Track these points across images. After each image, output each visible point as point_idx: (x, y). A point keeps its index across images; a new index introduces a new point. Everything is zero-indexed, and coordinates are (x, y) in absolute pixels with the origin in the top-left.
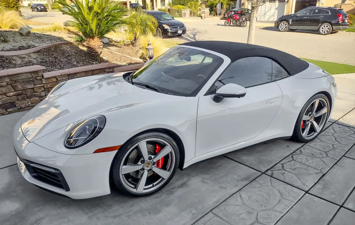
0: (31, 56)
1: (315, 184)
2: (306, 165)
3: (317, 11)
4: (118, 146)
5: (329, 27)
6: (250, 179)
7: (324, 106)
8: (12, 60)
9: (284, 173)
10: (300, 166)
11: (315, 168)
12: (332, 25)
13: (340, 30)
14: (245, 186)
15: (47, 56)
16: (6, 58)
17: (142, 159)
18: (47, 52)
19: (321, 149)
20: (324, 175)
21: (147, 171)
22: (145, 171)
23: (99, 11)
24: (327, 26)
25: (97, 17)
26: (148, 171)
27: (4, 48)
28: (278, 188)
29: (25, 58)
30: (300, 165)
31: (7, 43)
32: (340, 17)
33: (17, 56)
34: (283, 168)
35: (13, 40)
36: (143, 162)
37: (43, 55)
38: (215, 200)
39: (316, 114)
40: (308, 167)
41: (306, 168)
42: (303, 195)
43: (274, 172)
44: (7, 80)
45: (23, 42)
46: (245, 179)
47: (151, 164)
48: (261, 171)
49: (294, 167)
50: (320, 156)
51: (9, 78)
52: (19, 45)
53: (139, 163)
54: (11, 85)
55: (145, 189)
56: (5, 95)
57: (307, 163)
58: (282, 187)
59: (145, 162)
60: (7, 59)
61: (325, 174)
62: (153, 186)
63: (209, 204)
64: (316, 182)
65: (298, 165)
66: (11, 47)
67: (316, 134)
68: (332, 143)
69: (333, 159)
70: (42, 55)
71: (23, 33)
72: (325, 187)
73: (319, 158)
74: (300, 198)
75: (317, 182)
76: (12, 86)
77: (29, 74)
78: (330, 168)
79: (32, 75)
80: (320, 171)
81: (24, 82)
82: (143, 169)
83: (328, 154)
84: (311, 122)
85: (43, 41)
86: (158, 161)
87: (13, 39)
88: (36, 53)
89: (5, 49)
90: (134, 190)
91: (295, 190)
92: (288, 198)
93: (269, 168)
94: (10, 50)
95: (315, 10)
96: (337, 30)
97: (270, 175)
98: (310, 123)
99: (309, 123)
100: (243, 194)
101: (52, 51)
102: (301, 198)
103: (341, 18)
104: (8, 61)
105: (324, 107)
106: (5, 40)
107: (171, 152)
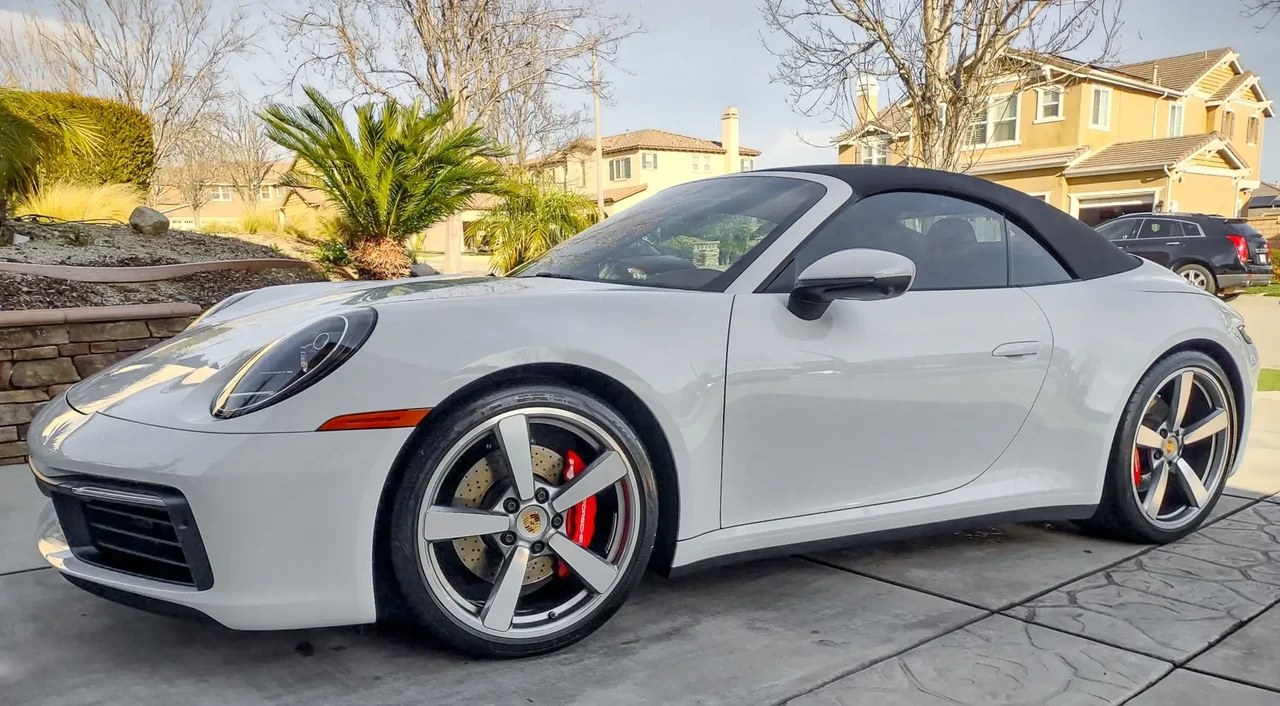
0: (159, 288)
1: (1211, 646)
2: (1164, 597)
3: (1155, 228)
4: (417, 411)
5: (1202, 277)
6: (941, 625)
7: (1216, 404)
8: (92, 292)
9: (1080, 615)
10: (1140, 600)
11: (1201, 606)
12: (1213, 271)
13: (1244, 286)
14: (922, 643)
15: (214, 292)
16: (70, 285)
17: (510, 494)
18: (215, 282)
19: (1223, 560)
20: (1242, 624)
21: (528, 545)
22: (520, 543)
23: (407, 144)
24: (1197, 276)
25: (396, 165)
26: (533, 549)
27: (69, 258)
28: (1058, 651)
29: (139, 291)
30: (1140, 596)
31: (83, 249)
32: (1238, 245)
33: (111, 284)
34: (1076, 603)
35: (106, 241)
36: (513, 506)
37: (203, 289)
38: (798, 674)
39: (1184, 435)
40: (1175, 603)
41: (1168, 605)
42: (1163, 673)
43: (1040, 611)
44: (61, 337)
45: (140, 248)
46: (923, 624)
47: (544, 522)
48: (984, 606)
49: (1121, 600)
50: (1220, 577)
51: (68, 332)
52: (124, 254)
53: (499, 507)
54: (72, 357)
55: (516, 626)
56: (47, 392)
57: (1170, 593)
58: (1076, 649)
59: (522, 506)
60: (73, 289)
61: (1246, 622)
62: (551, 619)
63: (777, 685)
64: (1212, 640)
65: (1134, 597)
66: (94, 258)
67: (1195, 513)
68: (1263, 549)
69: (1271, 587)
70: (198, 288)
71: (143, 224)
72: (1251, 653)
73: (1216, 582)
74: (1153, 678)
75: (1218, 641)
76: (73, 361)
77: (141, 325)
78: (1263, 608)
79: (149, 330)
80: (1224, 614)
81: (118, 351)
82: (511, 537)
83: (1249, 572)
84: (1170, 463)
85: (206, 251)
86: (574, 511)
87: (107, 238)
88: (178, 281)
89: (73, 260)
90: (475, 623)
91: (1132, 657)
92: (1102, 678)
93: (1017, 600)
94: (92, 264)
95: (1149, 223)
96: (1234, 286)
97: (1022, 617)
98: (1166, 468)
99: (1161, 466)
100: (916, 663)
101: (234, 281)
102: (1156, 682)
103: (1241, 248)
104: (74, 294)
105: (1214, 409)
106: (77, 238)
107: (624, 481)
